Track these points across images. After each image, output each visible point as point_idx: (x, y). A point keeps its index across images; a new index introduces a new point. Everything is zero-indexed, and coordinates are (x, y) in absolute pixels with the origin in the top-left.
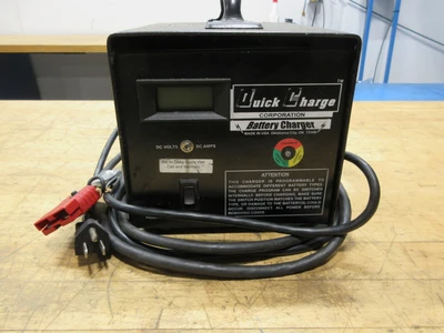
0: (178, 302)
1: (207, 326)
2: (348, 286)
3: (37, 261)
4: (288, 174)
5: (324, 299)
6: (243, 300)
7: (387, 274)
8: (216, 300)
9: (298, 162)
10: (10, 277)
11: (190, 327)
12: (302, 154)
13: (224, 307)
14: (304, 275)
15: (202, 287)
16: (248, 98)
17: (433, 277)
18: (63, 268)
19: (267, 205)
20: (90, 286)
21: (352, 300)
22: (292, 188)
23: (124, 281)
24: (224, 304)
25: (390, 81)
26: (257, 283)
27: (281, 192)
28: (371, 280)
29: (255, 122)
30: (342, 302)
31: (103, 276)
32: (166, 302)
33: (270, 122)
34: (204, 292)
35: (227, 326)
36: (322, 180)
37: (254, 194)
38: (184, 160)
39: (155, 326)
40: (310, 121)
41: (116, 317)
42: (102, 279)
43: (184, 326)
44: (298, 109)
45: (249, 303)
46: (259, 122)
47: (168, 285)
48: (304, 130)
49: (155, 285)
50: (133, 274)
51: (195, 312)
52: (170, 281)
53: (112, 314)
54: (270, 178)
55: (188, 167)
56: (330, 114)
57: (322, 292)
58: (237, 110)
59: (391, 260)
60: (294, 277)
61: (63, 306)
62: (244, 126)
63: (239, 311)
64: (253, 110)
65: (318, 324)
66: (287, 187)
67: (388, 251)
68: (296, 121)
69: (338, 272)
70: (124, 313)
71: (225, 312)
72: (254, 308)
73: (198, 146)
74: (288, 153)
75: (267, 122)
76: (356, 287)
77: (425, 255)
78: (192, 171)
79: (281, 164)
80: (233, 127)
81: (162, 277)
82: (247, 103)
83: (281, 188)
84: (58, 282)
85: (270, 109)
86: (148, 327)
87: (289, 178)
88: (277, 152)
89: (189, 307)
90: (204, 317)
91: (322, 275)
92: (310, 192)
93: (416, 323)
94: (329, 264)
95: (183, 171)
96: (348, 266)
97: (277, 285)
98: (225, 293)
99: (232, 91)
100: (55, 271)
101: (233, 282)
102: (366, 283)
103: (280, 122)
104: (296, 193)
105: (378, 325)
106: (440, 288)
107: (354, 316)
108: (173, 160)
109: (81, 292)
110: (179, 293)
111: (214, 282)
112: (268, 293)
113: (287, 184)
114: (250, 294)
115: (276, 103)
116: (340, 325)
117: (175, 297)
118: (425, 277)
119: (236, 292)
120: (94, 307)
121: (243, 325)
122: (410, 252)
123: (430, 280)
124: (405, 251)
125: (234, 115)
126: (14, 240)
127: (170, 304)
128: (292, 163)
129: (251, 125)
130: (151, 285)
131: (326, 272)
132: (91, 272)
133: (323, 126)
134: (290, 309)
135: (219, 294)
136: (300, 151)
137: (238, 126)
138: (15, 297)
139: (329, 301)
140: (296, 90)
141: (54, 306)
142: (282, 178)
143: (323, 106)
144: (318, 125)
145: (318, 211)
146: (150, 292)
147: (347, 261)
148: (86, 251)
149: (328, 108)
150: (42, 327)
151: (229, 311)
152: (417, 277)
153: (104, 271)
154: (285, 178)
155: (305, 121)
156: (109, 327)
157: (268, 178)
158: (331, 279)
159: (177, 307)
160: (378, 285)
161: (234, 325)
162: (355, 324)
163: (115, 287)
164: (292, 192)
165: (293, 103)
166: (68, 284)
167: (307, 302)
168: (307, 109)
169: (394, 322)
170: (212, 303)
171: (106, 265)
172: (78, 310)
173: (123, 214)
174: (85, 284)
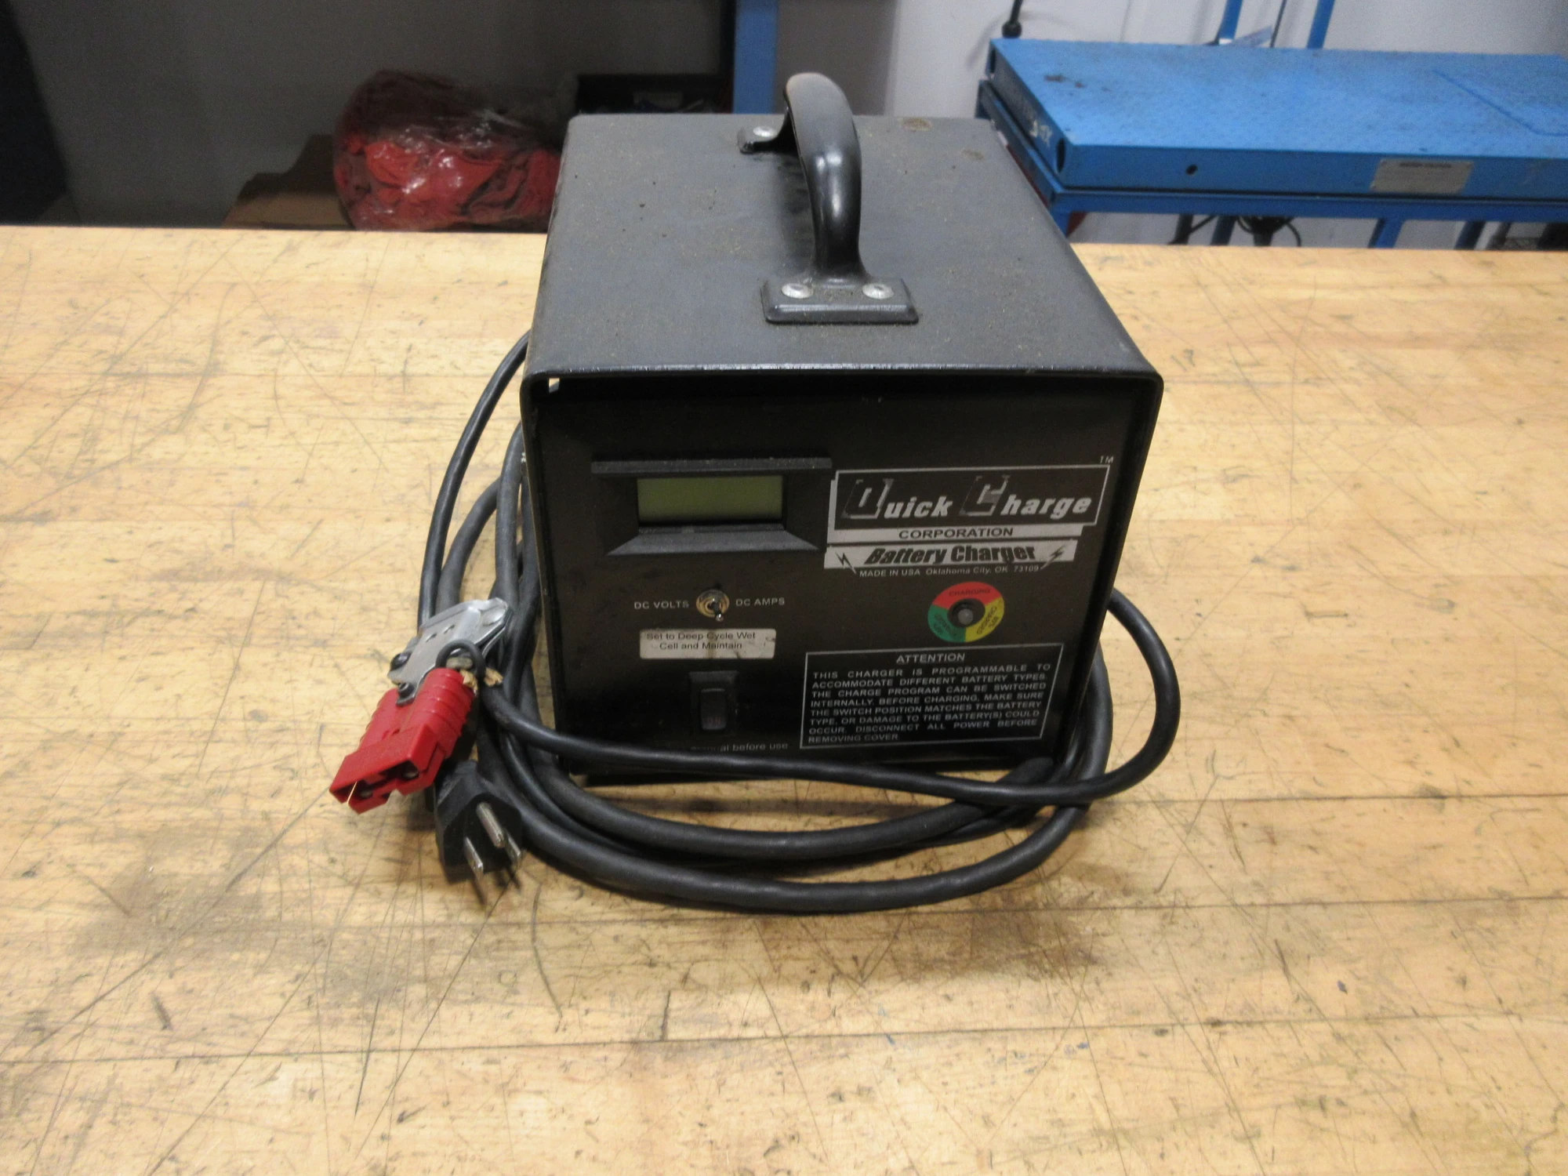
0: (701, 973)
1: (773, 1032)
2: (1086, 925)
3: (338, 869)
4: (961, 657)
5: (1029, 959)
6: (848, 967)
7: (1177, 891)
8: (790, 967)
9: (988, 630)
10: (287, 916)
11: (736, 1032)
12: (1000, 613)
13: (806, 986)
14: (987, 898)
15: (753, 935)
16: (874, 498)
17: (1279, 897)
18: (411, 889)
19: (905, 721)
20: (489, 938)
21: (1090, 960)
22: (971, 686)
23: (569, 922)
24: (806, 975)
25: (1331, 42)
26: (877, 922)
27: (943, 693)
28: (1137, 907)
29: (888, 549)
30: (1068, 966)
31: (511, 907)
32: (675, 975)
33: (925, 548)
34: (759, 946)
35: (815, 1028)
36: (1047, 667)
37: (876, 699)
38: (705, 633)
39: (658, 1034)
40: (1024, 545)
41: (569, 1015)
42: (512, 917)
43: (722, 1032)
44: (997, 519)
45: (861, 974)
46: (897, 548)
47: (672, 931)
48: (1009, 563)
49: (644, 932)
50: (584, 904)
51: (742, 998)
52: (678, 921)
53: (558, 1007)
54: (918, 665)
55: (711, 646)
56: (1077, 529)
57: (1026, 942)
58: (842, 524)
59: (1190, 854)
60: (962, 904)
61: (440, 991)
62: (858, 558)
63: (840, 995)
64: (882, 523)
65: (1013, 1021)
66: (958, 683)
67: (1190, 828)
68: (990, 546)
69: (1067, 888)
70: (584, 1005)
71: (810, 996)
72: (873, 985)
73: (740, 602)
74: (965, 615)
75: (916, 548)
76: (1103, 927)
77: (1272, 838)
78: (723, 653)
79: (946, 637)
80: (831, 560)
81: (656, 910)
82: (870, 507)
83: (943, 687)
84: (411, 927)
85: (928, 521)
86: (644, 1036)
87: (963, 664)
88: (937, 612)
89: (727, 985)
90: (763, 1009)
91: (1027, 898)
92: (1014, 693)
93: (1215, 1013)
94: (1049, 865)
95: (700, 654)
96: (1091, 873)
97: (925, 925)
98: (807, 950)
99: (834, 485)
100: (395, 897)
101: (824, 921)
102: (1127, 916)
103: (950, 548)
104: (981, 695)
105: (1136, 1021)
106: (1288, 929)
107: (1088, 999)
108: (675, 633)
109: (470, 953)
110: (702, 950)
111: (780, 921)
112: (905, 947)
113: (959, 677)
114: (863, 949)
115: (942, 507)
116: (1058, 1021)
117: (694, 962)
118: (1259, 899)
119: (831, 945)
120: (513, 990)
121: (849, 1025)
122: (1239, 831)
123: (1267, 906)
124: (1228, 829)
125: (834, 535)
126: (256, 806)
127: (685, 978)
128: (972, 634)
129: (875, 556)
130: (632, 932)
131: (1039, 889)
132: (481, 899)
133: (1057, 554)
134: (953, 987)
135: (794, 951)
136: (996, 608)
137: (844, 559)
138: (320, 968)
139: (1039, 965)
140: (995, 480)
141: (418, 991)
142: (947, 665)
143: (1060, 512)
144: (1043, 553)
145: (1033, 730)
146: (635, 949)
147: (1089, 858)
148: (480, 864)
149: (1071, 517)
150: (409, 1041)
151: (817, 994)
152: (1242, 899)
153: (513, 897)
154: (956, 665)
155: (1013, 545)
156: (560, 1038)
157: (913, 665)
158: (1047, 907)
159: (702, 987)
160: (1151, 920)
161: (830, 1027)
162: (1090, 1019)
163: (550, 937)
164: (970, 692)
165: (985, 507)
166: (436, 934)
167: (990, 967)
168: (1019, 519)
169: (1171, 1012)
170: (778, 976)
171: (513, 877)
172: (477, 999)
173: (544, 755)
174: (477, 932)
